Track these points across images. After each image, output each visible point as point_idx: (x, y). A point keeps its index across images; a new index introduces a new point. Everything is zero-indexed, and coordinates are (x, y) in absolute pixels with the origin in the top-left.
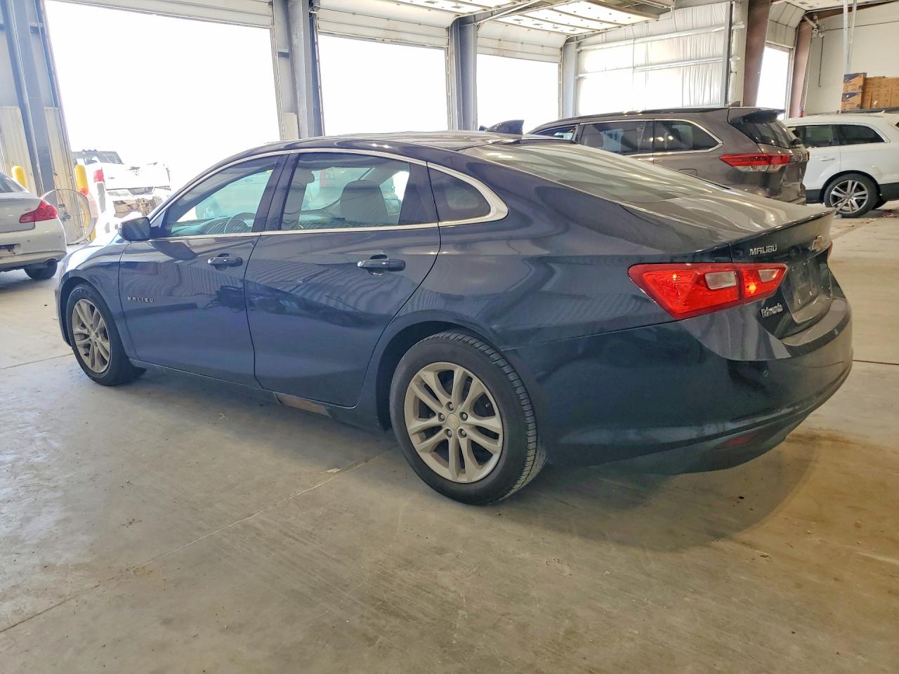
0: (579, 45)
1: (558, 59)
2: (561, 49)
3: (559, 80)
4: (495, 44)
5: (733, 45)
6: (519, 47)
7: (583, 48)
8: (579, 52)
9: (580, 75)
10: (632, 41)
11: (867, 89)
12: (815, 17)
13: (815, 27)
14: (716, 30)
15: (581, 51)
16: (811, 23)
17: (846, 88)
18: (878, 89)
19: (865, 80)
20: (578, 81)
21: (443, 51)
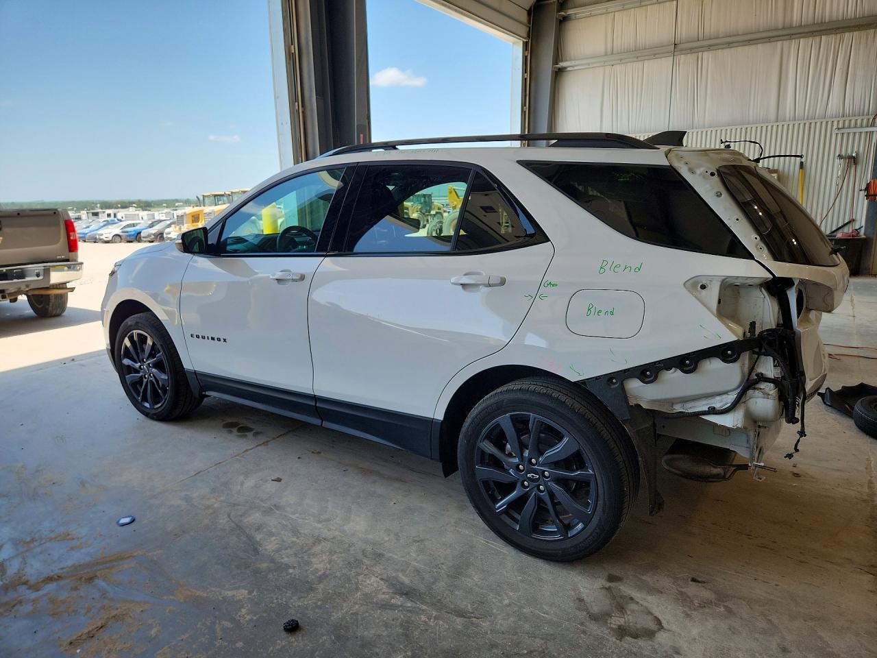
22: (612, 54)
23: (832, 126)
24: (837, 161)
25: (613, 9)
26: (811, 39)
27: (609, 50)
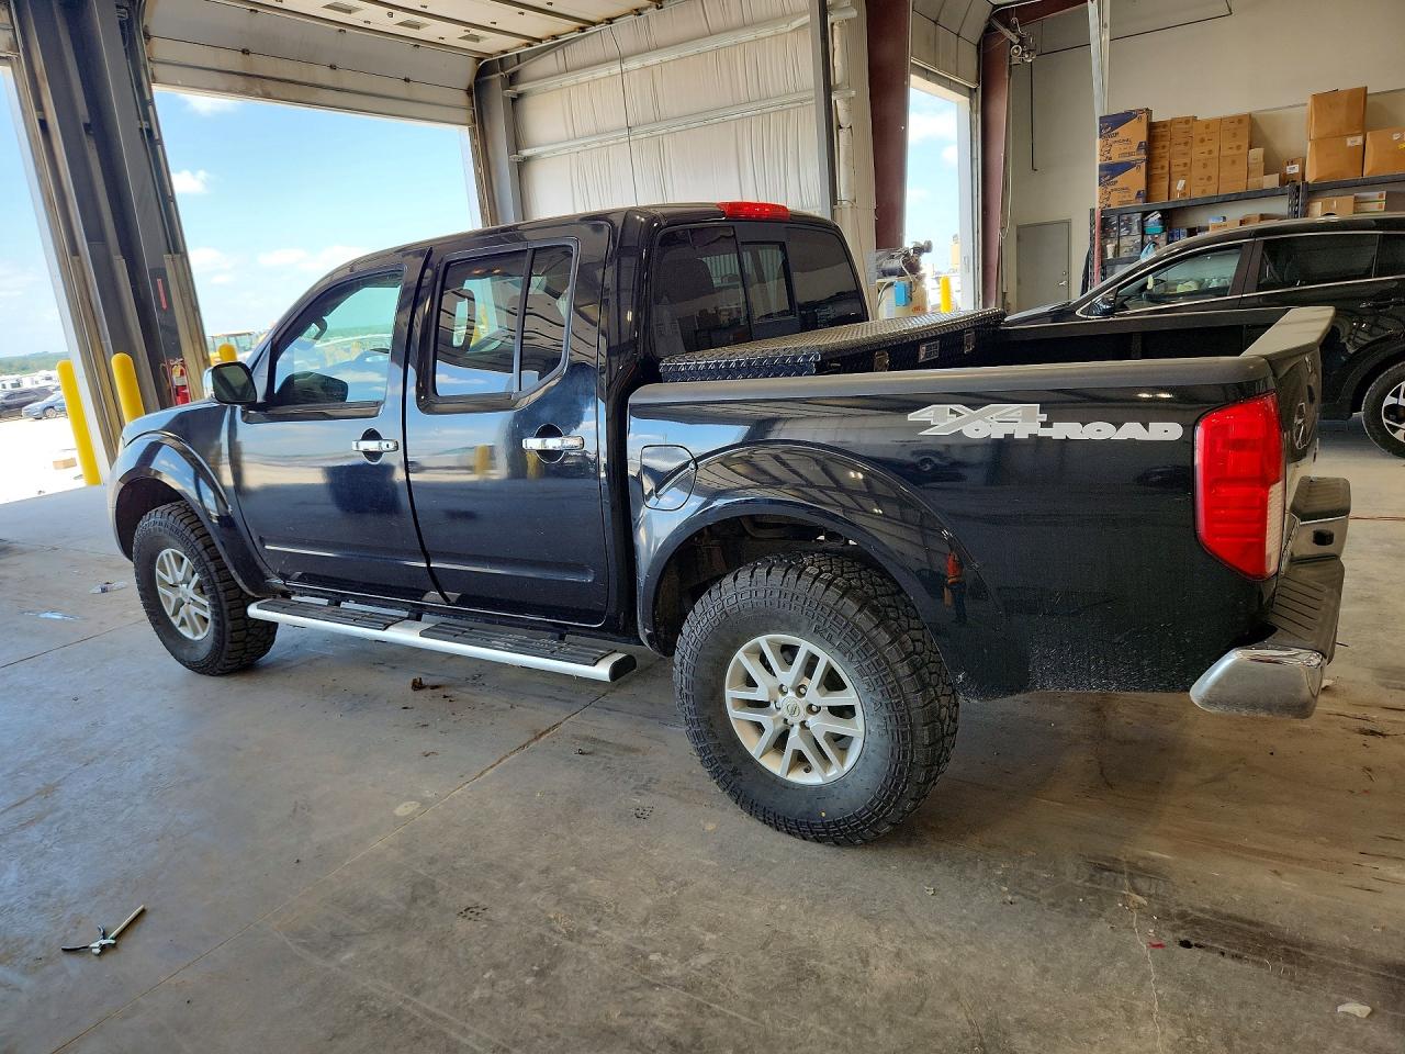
0: (512, 79)
1: (466, 115)
2: (469, 92)
3: (477, 163)
4: (234, 61)
5: (838, 62)
6: (323, 75)
7: (521, 88)
8: (513, 100)
9: (526, 153)
10: (616, 69)
11: (1158, 152)
12: (1014, 20)
13: (1016, 41)
14: (796, 24)
15: (520, 95)
16: (1007, 33)
17: (1106, 150)
18: (1182, 147)
19: (1151, 127)
20: (522, 167)
21: (9, 69)
22: (575, 138)
26: (761, 116)
27: (572, 136)
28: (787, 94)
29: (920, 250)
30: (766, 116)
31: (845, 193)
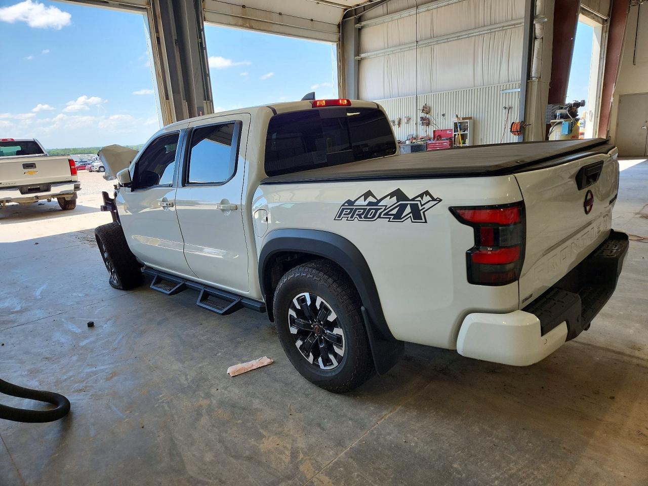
0: (359, 20)
1: (336, 37)
2: (339, 26)
3: (339, 61)
4: (238, 11)
7: (363, 23)
8: (359, 29)
9: (362, 56)
10: (413, 11)
15: (362, 27)
20: (359, 62)
21: (145, 13)
22: (388, 47)
23: (500, 88)
24: (504, 110)
25: (395, 18)
26: (490, 34)
27: (386, 46)
28: (507, 21)
29: (578, 105)
30: (493, 34)
31: (535, 73)
